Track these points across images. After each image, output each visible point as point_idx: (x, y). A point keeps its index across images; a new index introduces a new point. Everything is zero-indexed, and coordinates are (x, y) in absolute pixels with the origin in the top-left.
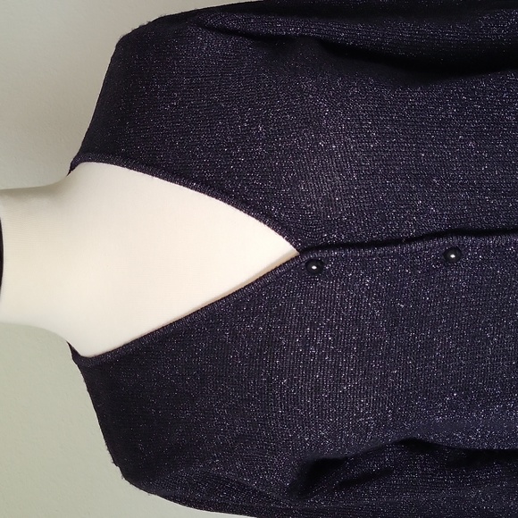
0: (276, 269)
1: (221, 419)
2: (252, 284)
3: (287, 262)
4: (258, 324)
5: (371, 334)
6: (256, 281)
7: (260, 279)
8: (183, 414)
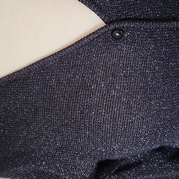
0: (90, 35)
1: (47, 137)
2: (73, 45)
3: (99, 30)
4: (75, 74)
5: (152, 82)
6: (76, 43)
7: (79, 42)
8: (21, 134)
